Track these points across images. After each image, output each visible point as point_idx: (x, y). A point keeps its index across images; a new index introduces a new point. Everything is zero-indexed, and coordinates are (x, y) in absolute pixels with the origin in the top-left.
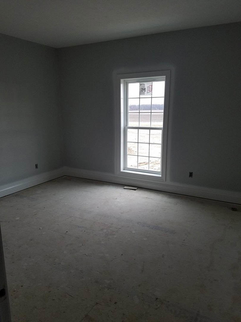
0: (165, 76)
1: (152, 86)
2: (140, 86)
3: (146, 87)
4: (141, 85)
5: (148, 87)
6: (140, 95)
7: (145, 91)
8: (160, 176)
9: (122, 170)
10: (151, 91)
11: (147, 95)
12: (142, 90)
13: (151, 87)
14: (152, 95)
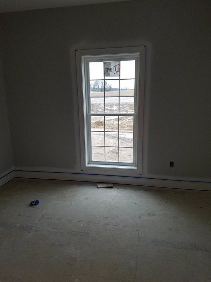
0: (139, 54)
1: (119, 65)
2: (104, 66)
3: (112, 67)
4: (105, 64)
5: (114, 66)
6: (104, 76)
7: (111, 72)
8: (135, 168)
9: (87, 165)
10: (119, 71)
11: (113, 76)
12: (107, 71)
13: (118, 67)
14: (119, 75)
